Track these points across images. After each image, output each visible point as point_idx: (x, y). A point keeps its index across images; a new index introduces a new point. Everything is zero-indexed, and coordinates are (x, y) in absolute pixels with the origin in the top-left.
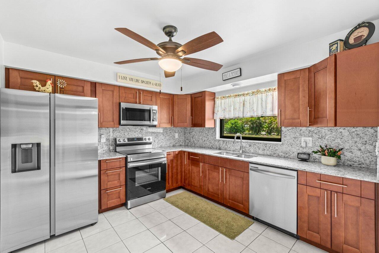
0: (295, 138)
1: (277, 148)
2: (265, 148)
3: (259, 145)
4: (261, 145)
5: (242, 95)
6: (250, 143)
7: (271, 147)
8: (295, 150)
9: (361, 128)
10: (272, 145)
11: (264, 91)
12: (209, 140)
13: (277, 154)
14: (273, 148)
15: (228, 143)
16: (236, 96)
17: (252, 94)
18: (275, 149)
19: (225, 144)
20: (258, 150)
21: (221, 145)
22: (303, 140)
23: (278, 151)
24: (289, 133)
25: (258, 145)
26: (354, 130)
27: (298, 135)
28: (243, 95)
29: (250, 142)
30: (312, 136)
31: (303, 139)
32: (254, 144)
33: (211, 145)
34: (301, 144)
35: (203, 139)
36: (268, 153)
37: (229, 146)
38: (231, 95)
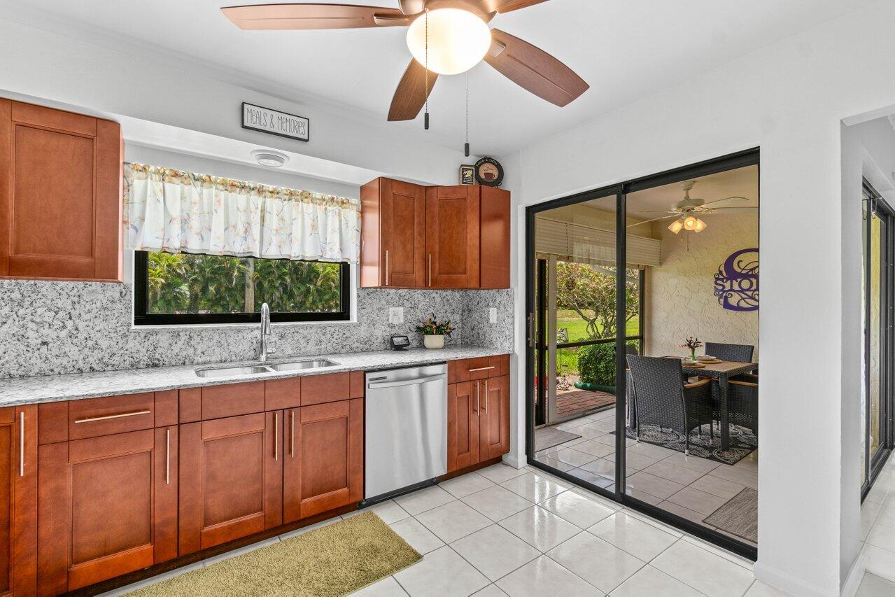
0: (379, 309)
1: (348, 334)
2: (323, 338)
3: (308, 331)
4: (313, 330)
5: (256, 191)
6: (281, 330)
7: (337, 333)
8: (381, 333)
9: (450, 292)
10: (337, 329)
11: (319, 199)
12: (82, 336)
13: (348, 347)
14: (340, 334)
15: (196, 339)
16: (232, 185)
17: (287, 197)
18: (345, 336)
19: (180, 344)
20: (305, 344)
21: (159, 350)
22: (391, 314)
23: (350, 339)
24: (369, 301)
25: (305, 332)
26: (445, 294)
27: (384, 303)
28: (260, 191)
29: (282, 327)
30: (403, 305)
31: (392, 310)
32: (292, 330)
33: (97, 354)
34: (388, 320)
35: (30, 334)
36: (330, 348)
37: (200, 348)
38: (213, 177)
